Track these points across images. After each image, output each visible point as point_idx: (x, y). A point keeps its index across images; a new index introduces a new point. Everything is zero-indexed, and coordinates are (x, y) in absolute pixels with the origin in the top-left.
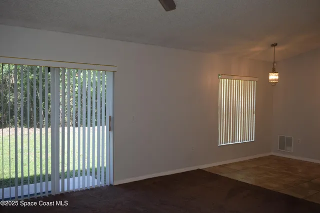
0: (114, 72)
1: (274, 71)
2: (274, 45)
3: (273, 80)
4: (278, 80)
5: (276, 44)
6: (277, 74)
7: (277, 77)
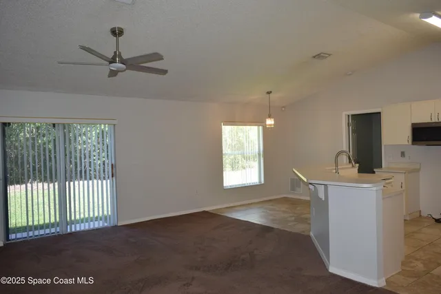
0: (114, 125)
1: (270, 117)
2: (269, 93)
3: (270, 125)
4: (274, 125)
5: (271, 92)
6: (273, 120)
7: (273, 122)
